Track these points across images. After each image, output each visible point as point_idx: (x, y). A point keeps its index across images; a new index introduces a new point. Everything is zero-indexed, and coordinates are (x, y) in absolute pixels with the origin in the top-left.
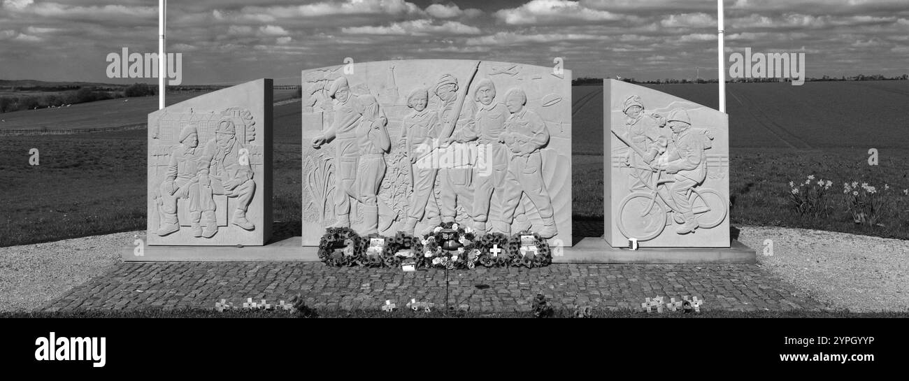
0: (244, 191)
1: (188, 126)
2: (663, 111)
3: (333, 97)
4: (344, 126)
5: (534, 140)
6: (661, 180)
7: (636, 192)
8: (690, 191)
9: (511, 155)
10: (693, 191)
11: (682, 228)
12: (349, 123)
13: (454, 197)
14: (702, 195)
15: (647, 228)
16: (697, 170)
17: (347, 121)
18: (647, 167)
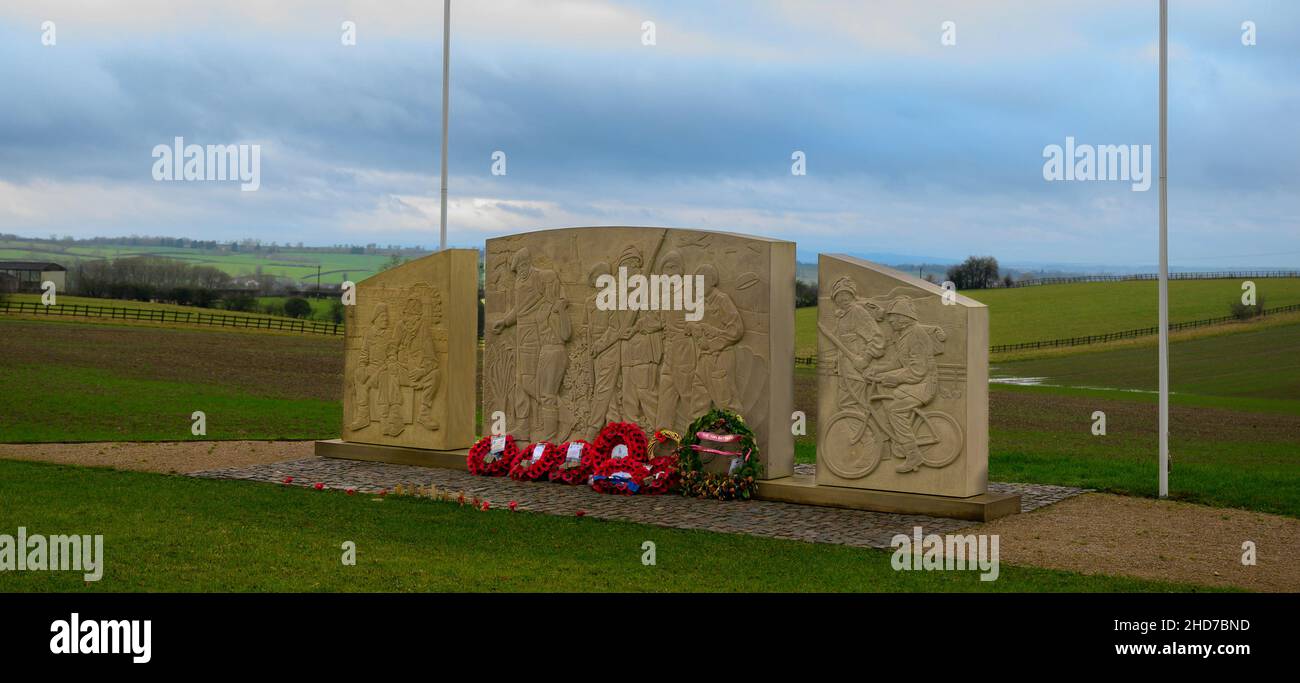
0: (428, 384)
1: (380, 304)
2: (883, 299)
3: (515, 271)
4: (525, 308)
5: (724, 334)
6: (876, 396)
7: (846, 411)
8: (913, 414)
9: (699, 351)
10: (917, 415)
11: (902, 465)
12: (531, 303)
13: (635, 404)
14: (928, 421)
15: (857, 461)
16: (923, 385)
17: (527, 303)
18: (859, 377)
